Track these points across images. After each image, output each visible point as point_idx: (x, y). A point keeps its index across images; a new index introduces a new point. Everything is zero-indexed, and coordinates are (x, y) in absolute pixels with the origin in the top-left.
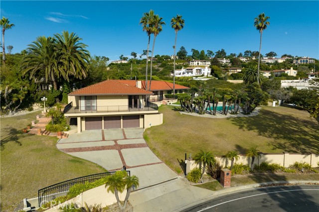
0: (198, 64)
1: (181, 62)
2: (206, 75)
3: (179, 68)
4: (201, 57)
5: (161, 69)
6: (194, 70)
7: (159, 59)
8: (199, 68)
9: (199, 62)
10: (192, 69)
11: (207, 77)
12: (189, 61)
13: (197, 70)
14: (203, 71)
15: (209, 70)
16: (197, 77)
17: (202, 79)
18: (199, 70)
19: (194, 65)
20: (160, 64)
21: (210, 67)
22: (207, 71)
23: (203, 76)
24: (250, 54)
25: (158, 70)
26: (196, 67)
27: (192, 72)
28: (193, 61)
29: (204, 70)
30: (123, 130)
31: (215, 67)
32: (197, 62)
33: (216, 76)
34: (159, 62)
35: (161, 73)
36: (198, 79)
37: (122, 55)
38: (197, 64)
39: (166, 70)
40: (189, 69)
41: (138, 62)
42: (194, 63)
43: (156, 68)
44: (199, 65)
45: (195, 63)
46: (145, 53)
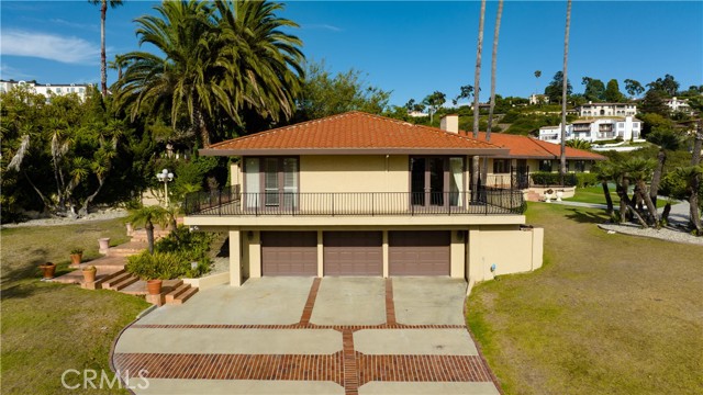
0: (602, 112)
1: (555, 110)
2: (627, 137)
3: (552, 122)
4: (610, 95)
5: (505, 127)
6: (595, 127)
7: (499, 105)
8: (609, 122)
9: (606, 108)
10: (588, 125)
11: (631, 143)
12: (579, 106)
13: (601, 125)
14: (618, 130)
15: (636, 126)
16: (601, 143)
17: (619, 150)
18: (608, 125)
19: (592, 115)
20: (502, 116)
21: (638, 117)
22: (629, 127)
23: (619, 140)
26: (599, 118)
27: (588, 132)
28: (589, 107)
29: (622, 126)
30: (388, 284)
31: (654, 117)
32: (599, 108)
34: (500, 112)
36: (607, 148)
37: (412, 101)
38: (598, 114)
39: (517, 128)
40: (581, 125)
42: (593, 110)
44: (606, 114)
45: (596, 111)
46: (466, 91)
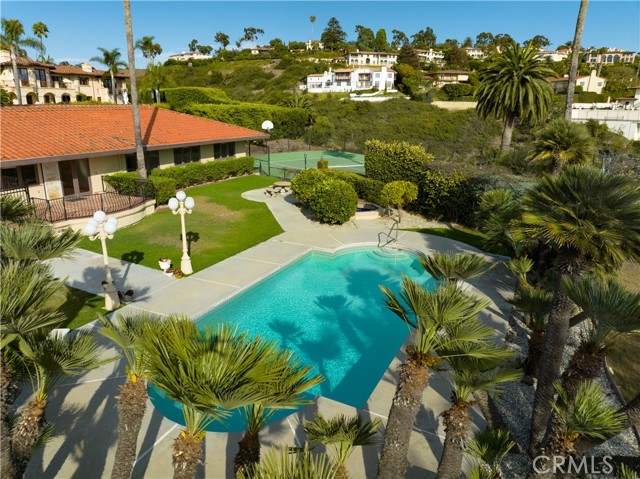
0: (368, 60)
1: (327, 57)
2: (382, 87)
3: (319, 70)
4: (374, 43)
5: (279, 73)
6: (355, 76)
7: (277, 50)
8: (367, 71)
9: (371, 57)
10: (348, 74)
11: (385, 94)
12: (348, 54)
13: (361, 75)
14: (374, 79)
15: (390, 76)
16: (359, 93)
17: (372, 100)
18: (367, 75)
19: (359, 63)
20: (278, 61)
21: (394, 68)
22: (384, 78)
23: (374, 90)
24: (489, 41)
25: (270, 76)
26: (362, 67)
27: (348, 81)
28: (356, 55)
29: (378, 76)
31: (406, 68)
32: (365, 57)
33: (406, 90)
34: (277, 57)
35: (278, 82)
36: (362, 99)
37: (195, 41)
38: (365, 63)
39: (288, 75)
40: (342, 74)
41: (230, 57)
42: (359, 58)
43: (266, 71)
44: (371, 63)
45: (362, 59)
46: (249, 34)
